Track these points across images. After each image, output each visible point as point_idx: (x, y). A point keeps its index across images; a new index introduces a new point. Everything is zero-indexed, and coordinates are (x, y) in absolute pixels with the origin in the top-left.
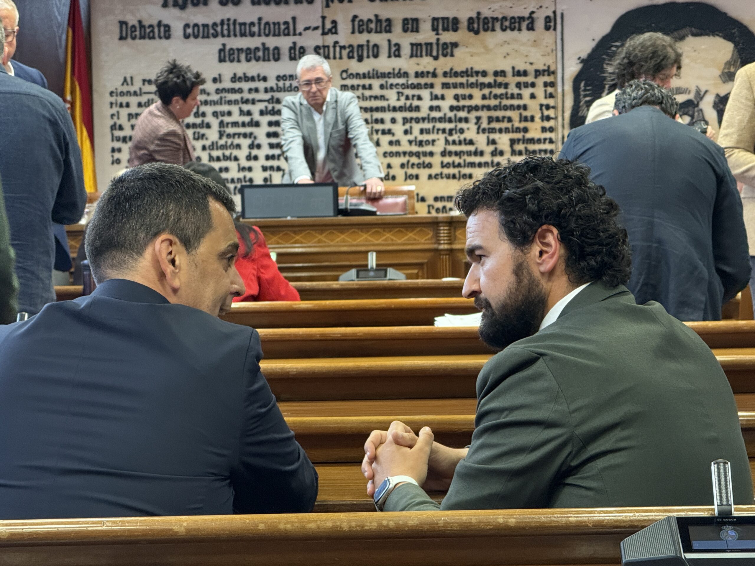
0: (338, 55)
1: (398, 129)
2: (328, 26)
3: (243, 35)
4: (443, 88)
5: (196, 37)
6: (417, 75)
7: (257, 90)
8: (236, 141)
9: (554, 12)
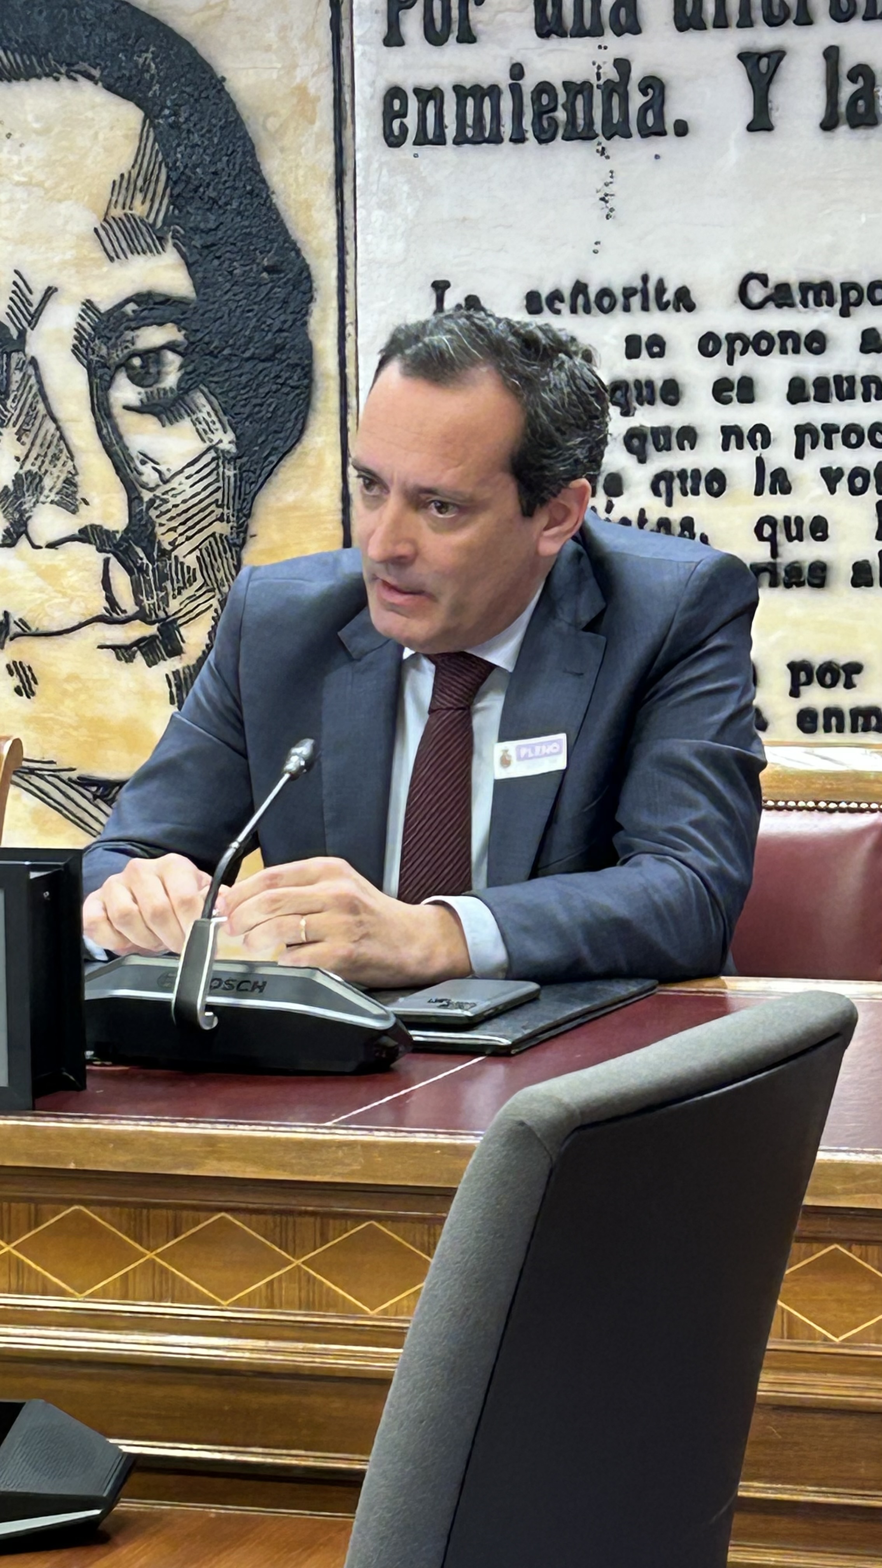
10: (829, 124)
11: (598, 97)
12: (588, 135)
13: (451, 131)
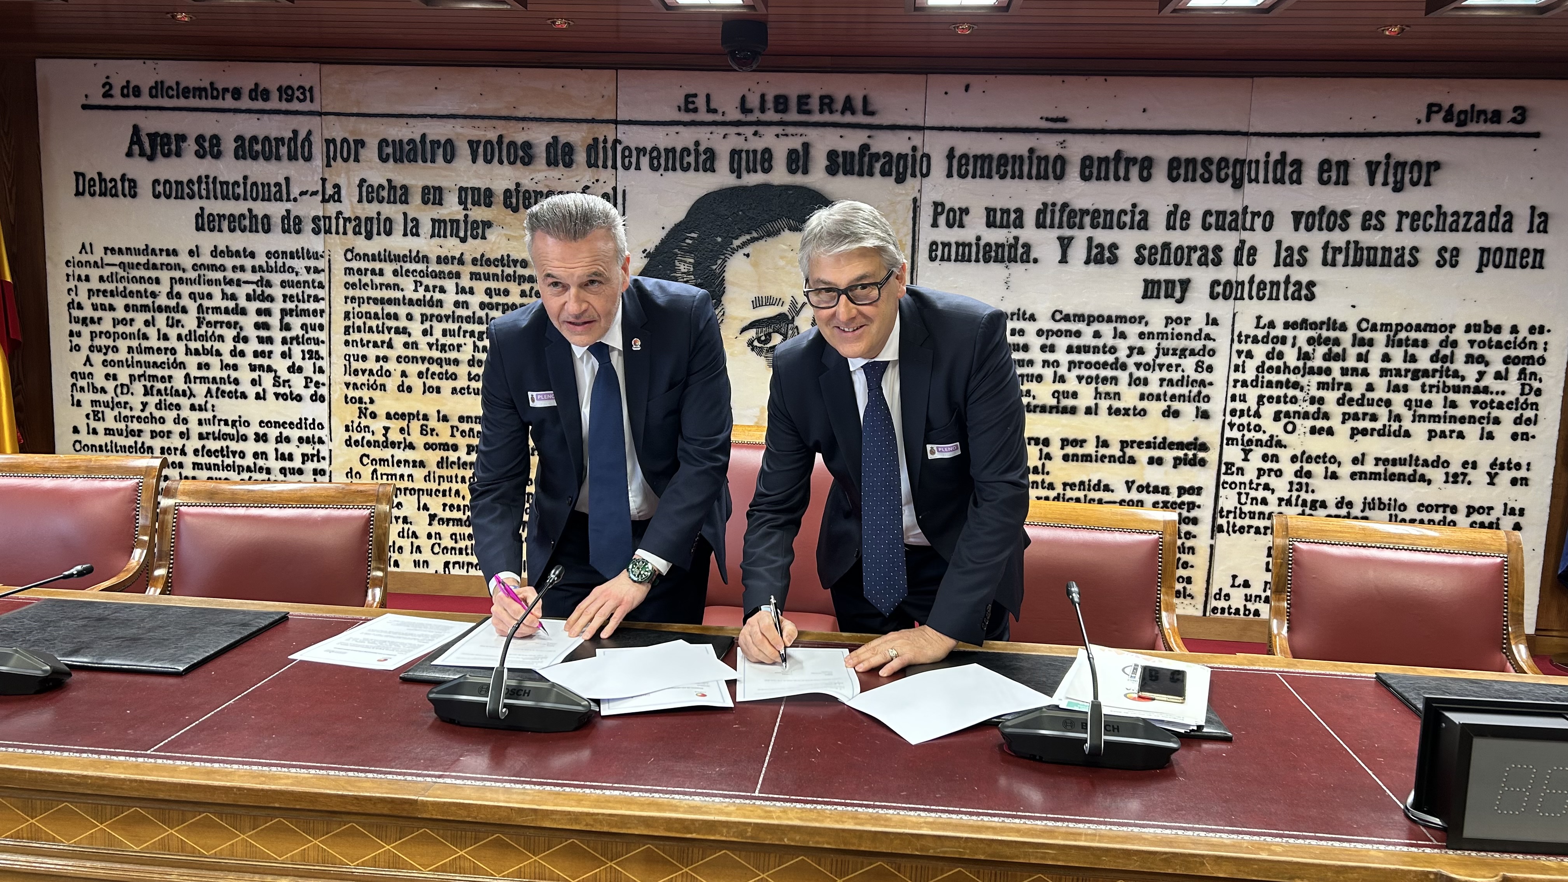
0: (341, 230)
1: (416, 328)
2: (330, 191)
3: (225, 197)
4: (471, 279)
5: (168, 197)
6: (439, 260)
7: (242, 269)
8: (218, 331)
9: (615, 189)
10: (1087, 262)
11: (1007, 248)
12: (1002, 261)
13: (953, 257)
